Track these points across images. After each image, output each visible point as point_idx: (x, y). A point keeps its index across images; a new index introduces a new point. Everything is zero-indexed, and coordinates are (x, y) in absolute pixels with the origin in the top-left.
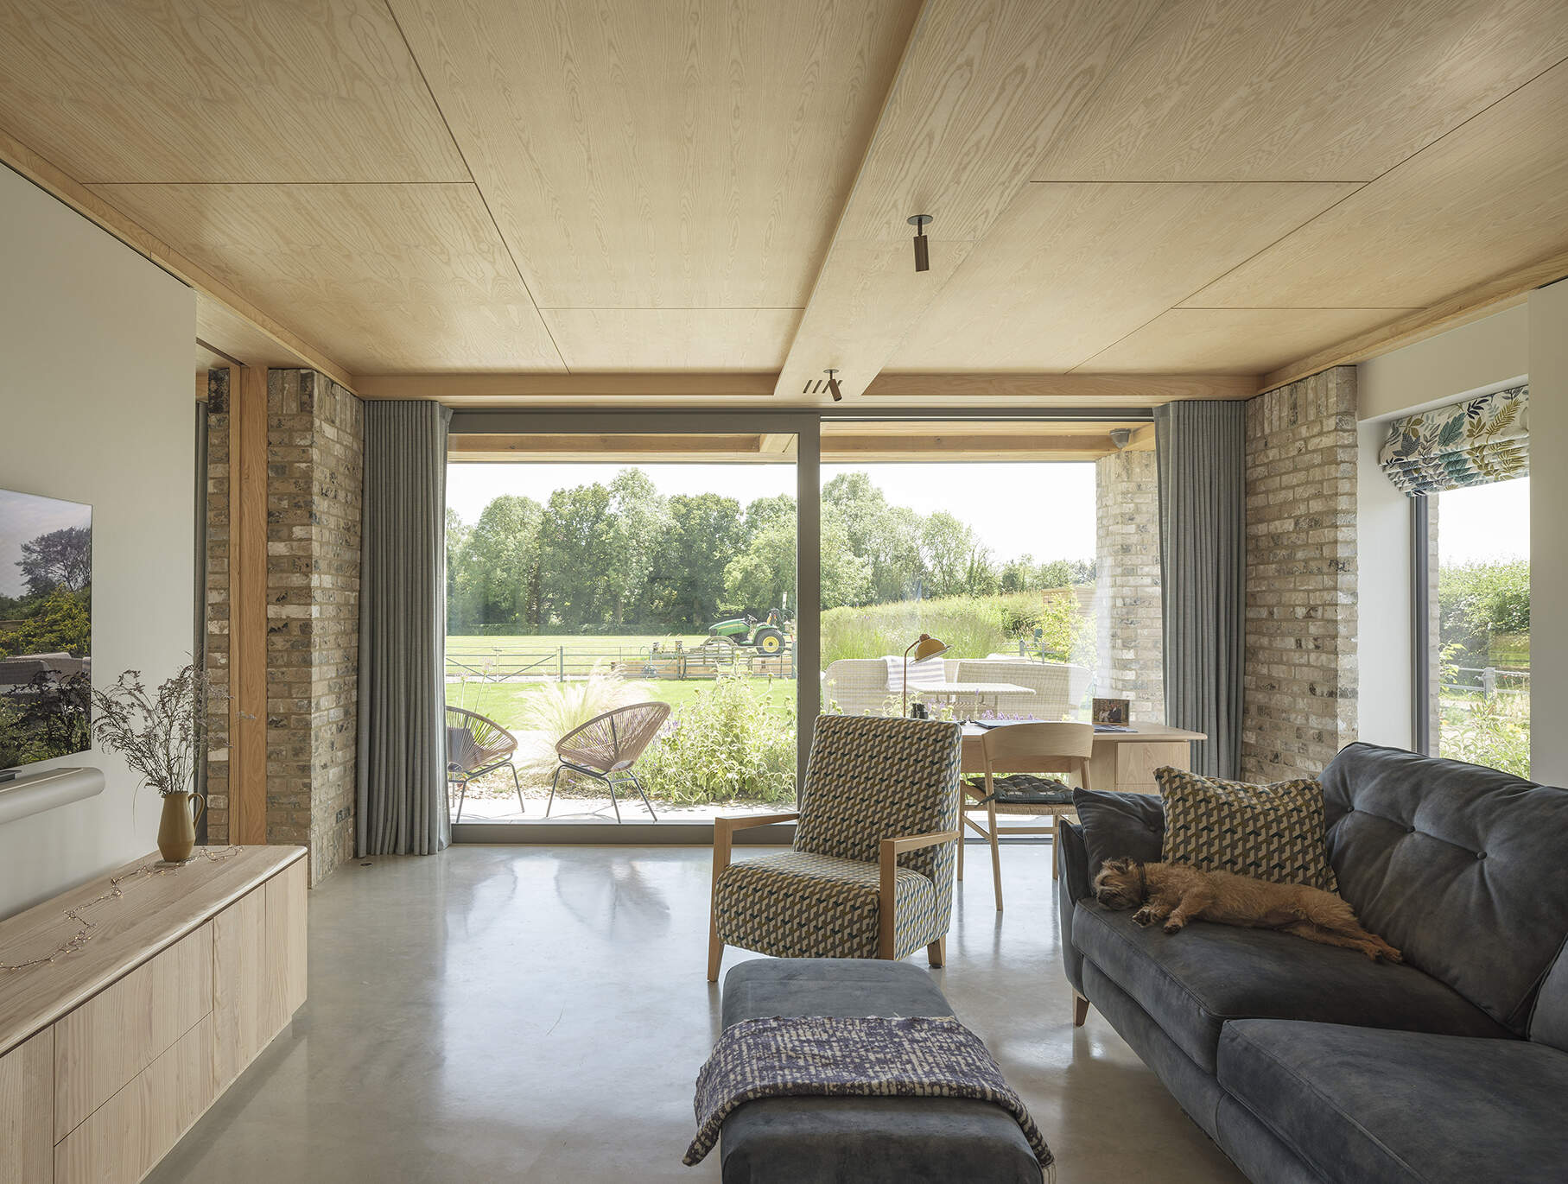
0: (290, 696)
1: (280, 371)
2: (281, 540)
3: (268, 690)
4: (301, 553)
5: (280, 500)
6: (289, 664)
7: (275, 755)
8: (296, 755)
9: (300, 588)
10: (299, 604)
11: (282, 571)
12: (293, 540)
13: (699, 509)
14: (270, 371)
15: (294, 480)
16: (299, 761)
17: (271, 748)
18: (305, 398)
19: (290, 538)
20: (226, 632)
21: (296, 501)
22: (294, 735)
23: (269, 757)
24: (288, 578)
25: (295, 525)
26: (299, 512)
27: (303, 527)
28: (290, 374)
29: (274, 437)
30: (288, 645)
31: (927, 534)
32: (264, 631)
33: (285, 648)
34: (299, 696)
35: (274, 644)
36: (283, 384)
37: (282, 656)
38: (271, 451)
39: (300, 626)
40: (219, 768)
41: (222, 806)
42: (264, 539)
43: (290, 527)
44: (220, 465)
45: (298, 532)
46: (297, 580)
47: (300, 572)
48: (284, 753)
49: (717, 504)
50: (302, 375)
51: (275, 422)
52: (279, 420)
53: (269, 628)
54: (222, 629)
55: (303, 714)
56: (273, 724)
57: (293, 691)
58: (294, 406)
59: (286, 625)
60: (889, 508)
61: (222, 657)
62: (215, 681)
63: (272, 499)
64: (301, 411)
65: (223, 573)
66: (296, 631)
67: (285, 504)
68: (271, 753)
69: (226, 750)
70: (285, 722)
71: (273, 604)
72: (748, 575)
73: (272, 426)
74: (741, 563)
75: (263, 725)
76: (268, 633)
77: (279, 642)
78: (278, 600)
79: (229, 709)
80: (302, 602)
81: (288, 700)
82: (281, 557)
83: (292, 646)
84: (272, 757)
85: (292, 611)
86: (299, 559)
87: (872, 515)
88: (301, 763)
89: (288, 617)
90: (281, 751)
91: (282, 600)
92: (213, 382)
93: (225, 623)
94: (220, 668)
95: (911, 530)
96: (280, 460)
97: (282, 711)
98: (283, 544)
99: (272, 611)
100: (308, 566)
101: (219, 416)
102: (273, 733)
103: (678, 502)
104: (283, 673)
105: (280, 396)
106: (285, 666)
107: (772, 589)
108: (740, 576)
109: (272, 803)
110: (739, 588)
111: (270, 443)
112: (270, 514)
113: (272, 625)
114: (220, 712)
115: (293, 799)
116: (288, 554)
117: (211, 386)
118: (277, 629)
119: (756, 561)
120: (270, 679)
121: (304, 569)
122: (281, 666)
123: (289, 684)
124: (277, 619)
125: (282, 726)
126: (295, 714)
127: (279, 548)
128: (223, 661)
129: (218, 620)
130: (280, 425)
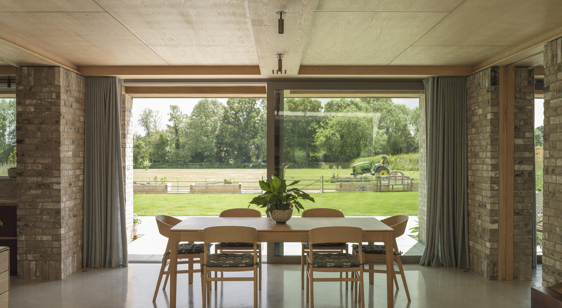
0: (524, 202)
1: (520, 68)
2: (520, 138)
3: (514, 200)
4: (529, 144)
5: (520, 121)
6: (523, 189)
7: (517, 226)
8: (526, 226)
9: (528, 158)
10: (528, 165)
11: (521, 151)
12: (525, 138)
13: (302, 105)
14: (516, 68)
15: (526, 113)
16: (527, 229)
17: (515, 224)
18: (531, 79)
19: (524, 137)
20: (498, 176)
21: (526, 122)
22: (525, 218)
23: (514, 227)
24: (523, 153)
25: (526, 132)
26: (528, 126)
27: (529, 133)
28: (525, 69)
29: (518, 95)
30: (523, 181)
31: (413, 118)
32: (513, 175)
33: (521, 182)
34: (527, 202)
35: (517, 181)
36: (521, 73)
37: (521, 186)
38: (516, 101)
39: (528, 173)
40: (495, 232)
41: (496, 247)
42: (514, 137)
43: (524, 132)
44: (495, 107)
45: (527, 135)
46: (527, 154)
47: (528, 151)
48: (521, 225)
49: (310, 103)
50: (529, 70)
51: (518, 89)
52: (520, 88)
53: (515, 174)
54: (496, 175)
55: (529, 209)
56: (516, 214)
57: (525, 200)
58: (526, 83)
59: (522, 173)
60: (394, 105)
61: (496, 186)
62: (493, 196)
63: (517, 121)
64: (529, 85)
65: (496, 152)
66: (527, 176)
67: (522, 123)
68: (516, 225)
69: (497, 224)
70: (521, 213)
71: (517, 164)
72: (328, 138)
73: (517, 91)
74: (324, 132)
75: (512, 214)
76: (515, 176)
77: (519, 180)
78: (519, 163)
79: (499, 208)
80: (529, 163)
81: (523, 204)
82: (520, 145)
83: (525, 181)
84: (516, 227)
85: (526, 167)
86: (528, 146)
87: (386, 109)
88: (527, 230)
89: (523, 170)
90: (520, 225)
91: (521, 163)
92: (493, 73)
93: (497, 172)
94: (495, 190)
95: (405, 116)
96: (520, 105)
97: (520, 208)
98: (521, 140)
99: (517, 167)
100: (531, 149)
101: (495, 87)
102: (516, 217)
103: (290, 102)
104: (521, 193)
105: (520, 79)
106: (522, 190)
107: (340, 146)
108: (324, 139)
109: (516, 246)
110: (323, 145)
111: (516, 98)
112: (516, 127)
113: (516, 173)
114: (495, 208)
115: (524, 244)
116: (523, 144)
117: (492, 74)
118: (519, 174)
119: (332, 132)
120: (515, 195)
121: (530, 150)
122: (520, 190)
123: (523, 198)
124: (518, 171)
125: (520, 214)
126: (525, 209)
127: (520, 141)
128: (497, 188)
129: (494, 171)
130: (520, 90)
